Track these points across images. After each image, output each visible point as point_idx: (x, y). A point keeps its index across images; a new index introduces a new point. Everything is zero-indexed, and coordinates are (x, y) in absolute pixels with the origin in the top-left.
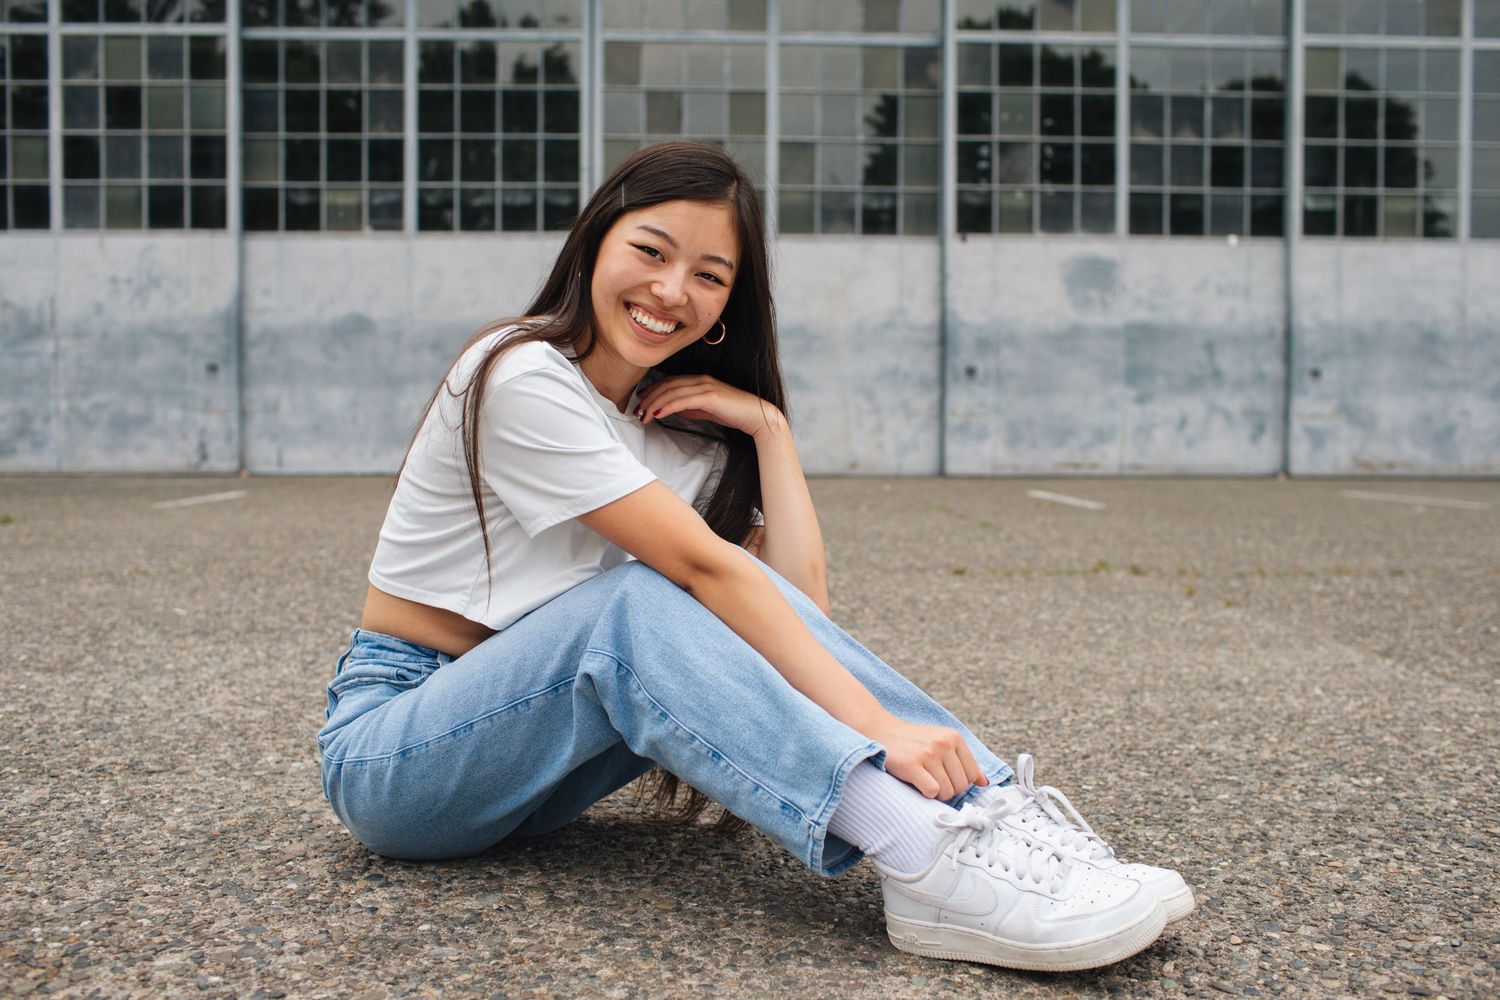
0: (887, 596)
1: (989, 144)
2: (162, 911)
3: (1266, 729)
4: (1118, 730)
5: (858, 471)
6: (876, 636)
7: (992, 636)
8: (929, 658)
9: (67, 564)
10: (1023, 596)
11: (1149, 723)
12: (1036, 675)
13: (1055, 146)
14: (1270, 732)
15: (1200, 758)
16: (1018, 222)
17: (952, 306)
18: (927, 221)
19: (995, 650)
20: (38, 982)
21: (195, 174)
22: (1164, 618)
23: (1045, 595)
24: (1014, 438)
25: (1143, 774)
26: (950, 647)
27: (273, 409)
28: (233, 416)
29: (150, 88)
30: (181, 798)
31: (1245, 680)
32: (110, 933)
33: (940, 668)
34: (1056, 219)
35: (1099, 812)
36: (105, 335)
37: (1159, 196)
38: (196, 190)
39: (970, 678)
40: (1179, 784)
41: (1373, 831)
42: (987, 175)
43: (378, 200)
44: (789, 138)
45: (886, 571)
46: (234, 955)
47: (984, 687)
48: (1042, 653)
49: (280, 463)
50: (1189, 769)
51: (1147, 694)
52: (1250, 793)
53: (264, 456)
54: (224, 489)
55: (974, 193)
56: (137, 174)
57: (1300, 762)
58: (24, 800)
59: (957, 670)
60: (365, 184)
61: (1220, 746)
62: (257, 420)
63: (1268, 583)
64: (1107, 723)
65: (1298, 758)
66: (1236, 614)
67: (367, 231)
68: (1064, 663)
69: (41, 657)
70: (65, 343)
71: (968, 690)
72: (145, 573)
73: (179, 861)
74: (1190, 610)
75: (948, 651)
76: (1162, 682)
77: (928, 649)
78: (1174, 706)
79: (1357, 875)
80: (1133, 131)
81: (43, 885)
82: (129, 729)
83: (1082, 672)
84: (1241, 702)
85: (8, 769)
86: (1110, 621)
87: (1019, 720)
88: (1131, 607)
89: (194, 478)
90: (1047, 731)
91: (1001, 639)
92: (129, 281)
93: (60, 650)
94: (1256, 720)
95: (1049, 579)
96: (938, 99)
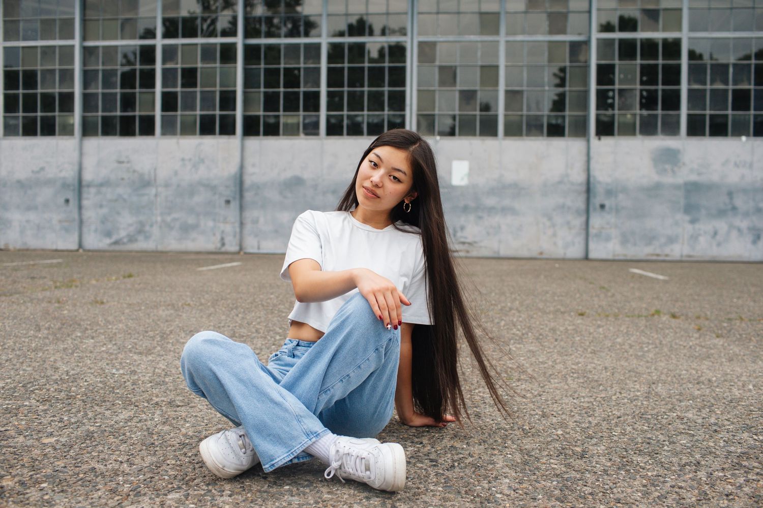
0: (542, 327)
1: (613, 90)
2: (174, 473)
3: (717, 406)
4: (639, 404)
5: (544, 256)
6: (531, 348)
7: (589, 350)
8: (555, 361)
9: (154, 299)
10: (611, 328)
11: (657, 401)
12: (606, 372)
13: (647, 91)
14: (718, 409)
15: (677, 421)
16: (629, 130)
17: (592, 173)
18: (580, 130)
19: (589, 358)
20: (119, 502)
21: (222, 109)
22: (681, 343)
23: (623, 328)
24: (624, 241)
25: (645, 428)
26: (566, 355)
27: (255, 221)
28: (237, 225)
29: (201, 68)
30: (189, 419)
31: (714, 379)
32: (151, 482)
33: (558, 367)
34: (648, 128)
35: (617, 447)
36: (178, 186)
37: (704, 115)
38: (222, 117)
39: (573, 373)
40: (662, 434)
41: (756, 464)
42: (612, 106)
43: (307, 121)
44: (510, 88)
45: (544, 313)
46: (201, 495)
47: (578, 378)
48: (612, 360)
49: (259, 248)
50: (670, 426)
51: (660, 385)
52: (697, 441)
53: (251, 245)
54: (232, 261)
55: (605, 115)
56: (195, 110)
57: (729, 425)
58: (123, 417)
59: (567, 368)
60: (301, 113)
61: (690, 415)
62: (248, 227)
63: (743, 325)
64: (635, 400)
65: (729, 423)
66: (720, 342)
67: (302, 135)
68: (623, 366)
69: (137, 347)
70: (160, 189)
71: (569, 379)
72: (189, 305)
73: (185, 450)
74: (696, 339)
75: (565, 357)
76: (669, 379)
77: (555, 356)
78: (672, 391)
79: (740, 487)
80: (689, 82)
81: (126, 458)
82: (171, 384)
83: (629, 371)
84: (708, 391)
85: (117, 401)
86: (652, 344)
87: (591, 396)
88: (665, 336)
89: (218, 255)
90: (603, 402)
91: (594, 352)
92: (190, 160)
93: (147, 343)
94: (712, 401)
95: (627, 319)
96: (587, 67)
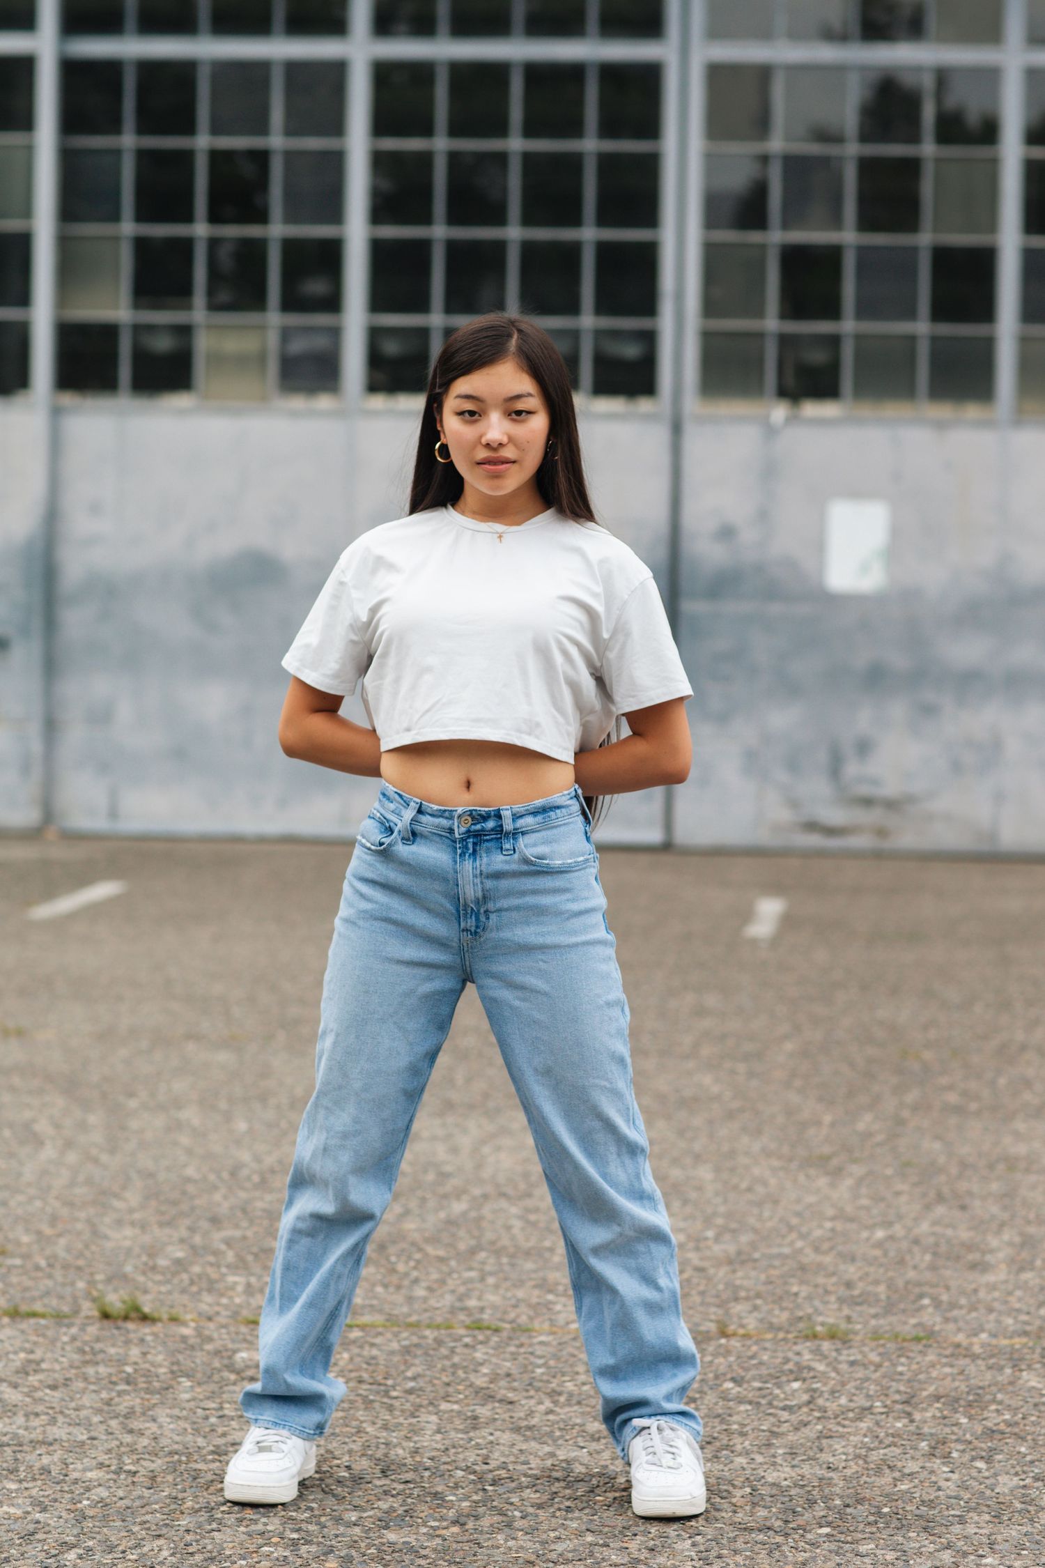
27: (101, 716)
28: (34, 730)
43: (296, 346)
49: (113, 813)
53: (85, 801)
60: (274, 317)
62: (75, 736)
67: (274, 396)
